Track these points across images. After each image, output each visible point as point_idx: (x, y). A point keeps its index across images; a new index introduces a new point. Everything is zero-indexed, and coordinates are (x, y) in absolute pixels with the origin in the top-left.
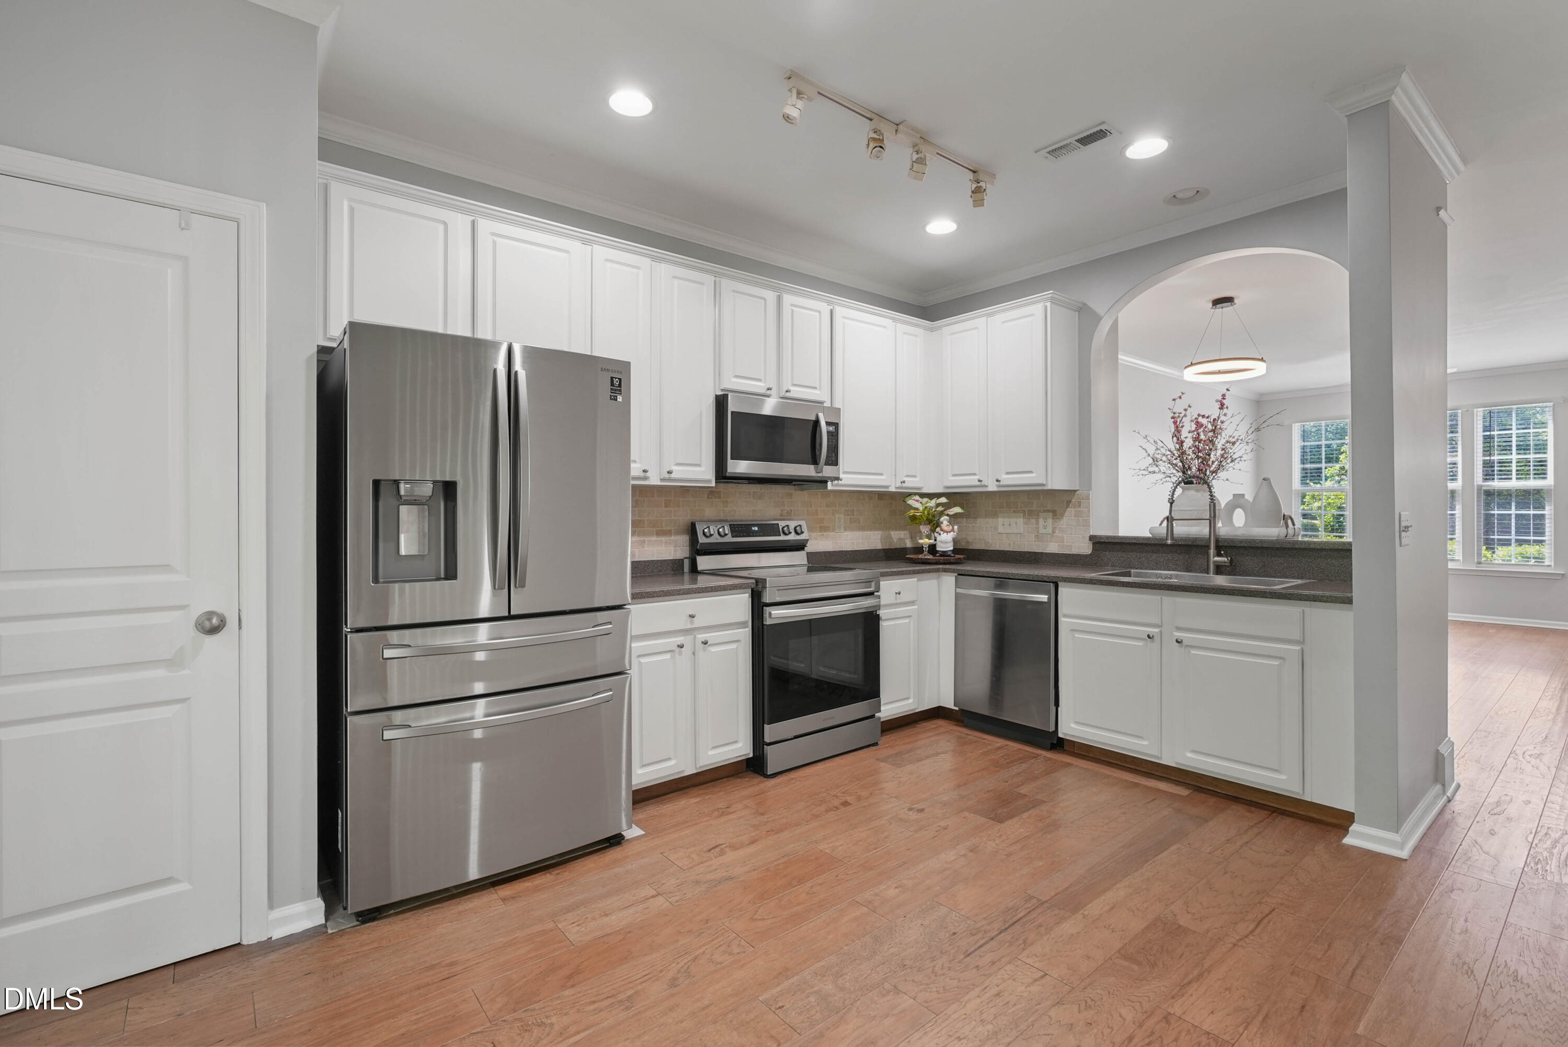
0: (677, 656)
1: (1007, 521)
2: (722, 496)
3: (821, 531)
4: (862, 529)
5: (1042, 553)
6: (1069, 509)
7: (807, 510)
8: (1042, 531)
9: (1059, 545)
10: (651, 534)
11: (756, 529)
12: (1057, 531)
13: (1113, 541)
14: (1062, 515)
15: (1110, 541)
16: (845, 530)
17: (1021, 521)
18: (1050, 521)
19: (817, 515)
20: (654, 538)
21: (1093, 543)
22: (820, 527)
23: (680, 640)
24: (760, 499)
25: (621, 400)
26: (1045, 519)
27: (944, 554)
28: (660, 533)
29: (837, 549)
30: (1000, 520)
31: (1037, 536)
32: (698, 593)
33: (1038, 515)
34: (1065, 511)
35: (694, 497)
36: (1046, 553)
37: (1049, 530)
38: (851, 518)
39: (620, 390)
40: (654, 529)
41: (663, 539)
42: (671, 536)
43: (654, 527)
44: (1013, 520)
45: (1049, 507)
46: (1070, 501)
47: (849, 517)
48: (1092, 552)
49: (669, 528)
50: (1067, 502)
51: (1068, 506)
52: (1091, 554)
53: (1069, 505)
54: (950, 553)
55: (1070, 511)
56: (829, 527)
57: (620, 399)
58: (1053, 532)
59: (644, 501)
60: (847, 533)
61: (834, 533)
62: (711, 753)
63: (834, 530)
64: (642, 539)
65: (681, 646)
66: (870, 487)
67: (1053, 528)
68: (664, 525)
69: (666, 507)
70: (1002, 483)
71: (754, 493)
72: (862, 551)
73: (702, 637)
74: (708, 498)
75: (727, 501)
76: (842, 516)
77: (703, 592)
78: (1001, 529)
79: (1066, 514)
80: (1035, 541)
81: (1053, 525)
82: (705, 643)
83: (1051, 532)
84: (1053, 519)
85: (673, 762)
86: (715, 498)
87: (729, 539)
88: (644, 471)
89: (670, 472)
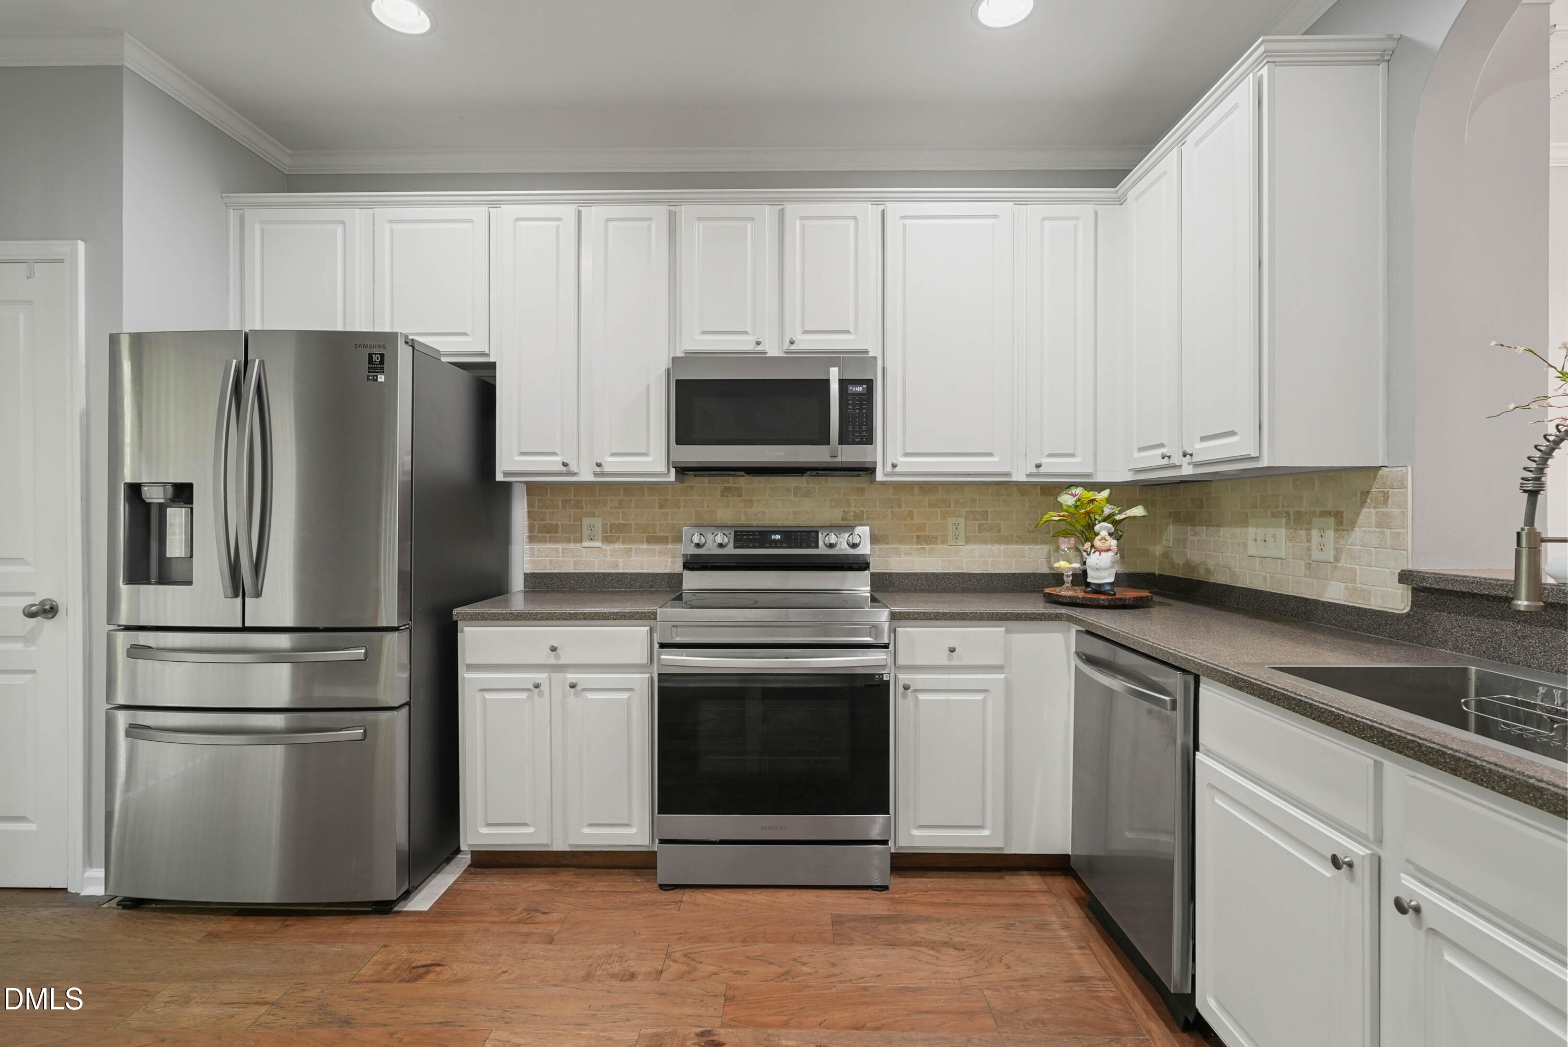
0: (536, 697)
1: (1261, 532)
2: (743, 494)
3: (918, 543)
4: (1007, 540)
5: (1316, 602)
6: (1364, 510)
7: (892, 512)
8: (1316, 555)
9: (1346, 588)
10: (642, 542)
11: (778, 537)
12: (1343, 557)
13: (1450, 587)
14: (1353, 523)
15: (1442, 586)
16: (968, 541)
17: (1282, 533)
18: (1330, 534)
19: (912, 518)
20: (645, 546)
21: (1414, 589)
22: (918, 537)
23: (541, 677)
24: (806, 496)
25: (383, 380)
26: (1322, 529)
27: (1099, 589)
28: (652, 540)
29: (952, 570)
30: (1251, 531)
31: (1308, 566)
32: (563, 619)
33: (1310, 523)
34: (1357, 515)
35: (701, 495)
36: (1323, 603)
37: (1330, 555)
38: (980, 525)
39: (383, 368)
40: (645, 535)
41: (657, 547)
42: (668, 544)
43: (644, 532)
44: (1271, 531)
45: (1329, 507)
46: (1368, 492)
47: (977, 522)
48: (1411, 608)
49: (665, 534)
50: (1362, 493)
51: (1363, 504)
52: (1408, 615)
53: (1365, 502)
54: (1108, 588)
55: (1368, 514)
56: (936, 538)
57: (381, 378)
58: (1337, 559)
59: (631, 500)
60: (969, 547)
61: (945, 546)
62: (587, 830)
63: (944, 542)
64: (627, 546)
65: (537, 686)
66: (968, 475)
67: (1336, 549)
68: (657, 530)
69: (660, 507)
70: (1195, 459)
71: (795, 488)
72: (1005, 575)
73: (572, 677)
74: (722, 496)
75: (751, 500)
76: (961, 521)
77: (571, 619)
78: (1252, 550)
79: (1361, 519)
80: (1305, 576)
81: (1336, 542)
82: (573, 686)
83: (1332, 560)
84: (1336, 530)
85: (531, 830)
86: (733, 496)
87: (730, 550)
88: (565, 465)
89: (599, 465)
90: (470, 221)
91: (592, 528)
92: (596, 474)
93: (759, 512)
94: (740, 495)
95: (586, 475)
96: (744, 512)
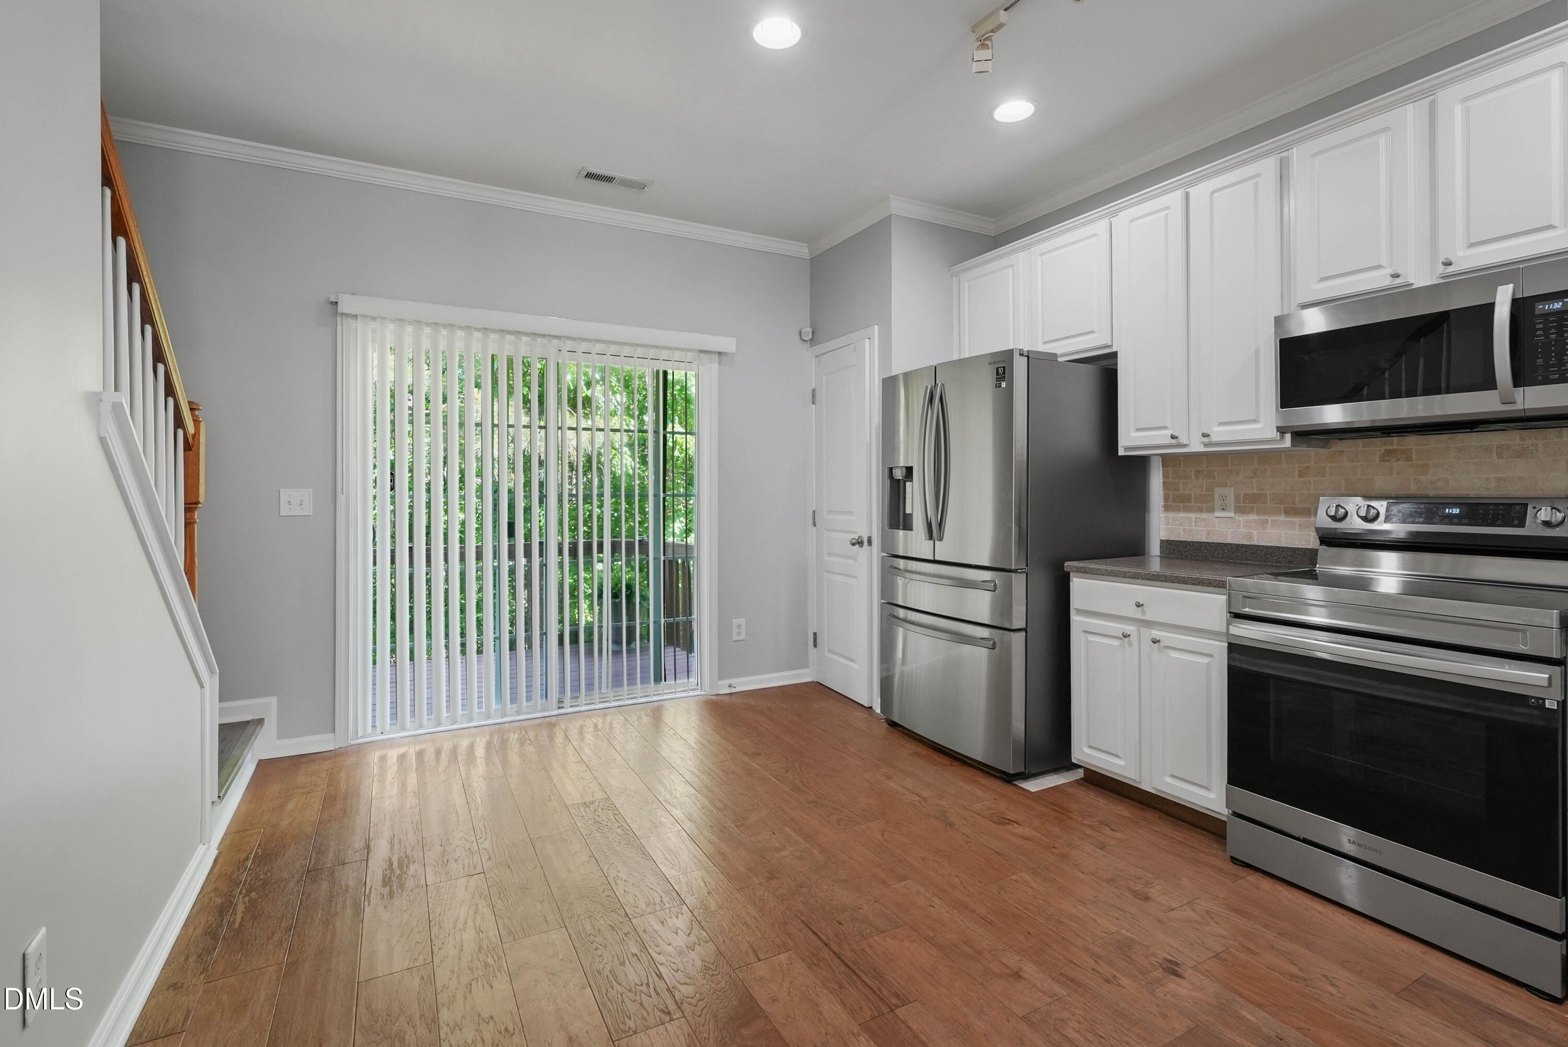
0: (1126, 646)
2: (1414, 457)
10: (1277, 512)
11: (1456, 511)
20: (1282, 518)
23: (1130, 629)
25: (1004, 386)
28: (1287, 513)
32: (1148, 579)
35: (1353, 461)
39: (1004, 377)
40: (1282, 507)
41: (1297, 520)
42: (1310, 517)
43: (1281, 503)
49: (1308, 506)
57: (1004, 385)
59: (1266, 469)
62: (1169, 780)
64: (1263, 518)
65: (1126, 636)
68: (1297, 501)
69: (1300, 476)
73: (1157, 633)
74: (1382, 460)
77: (1154, 580)
82: (1155, 641)
85: (1122, 763)
86: (1398, 460)
88: (1173, 437)
89: (1204, 435)
90: (1096, 235)
91: (1224, 498)
92: (1206, 445)
93: (1438, 480)
94: (1408, 459)
95: (1196, 446)
96: (1415, 480)
